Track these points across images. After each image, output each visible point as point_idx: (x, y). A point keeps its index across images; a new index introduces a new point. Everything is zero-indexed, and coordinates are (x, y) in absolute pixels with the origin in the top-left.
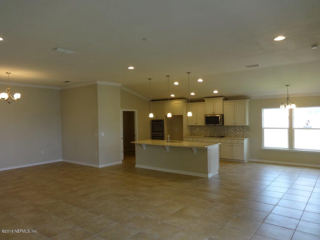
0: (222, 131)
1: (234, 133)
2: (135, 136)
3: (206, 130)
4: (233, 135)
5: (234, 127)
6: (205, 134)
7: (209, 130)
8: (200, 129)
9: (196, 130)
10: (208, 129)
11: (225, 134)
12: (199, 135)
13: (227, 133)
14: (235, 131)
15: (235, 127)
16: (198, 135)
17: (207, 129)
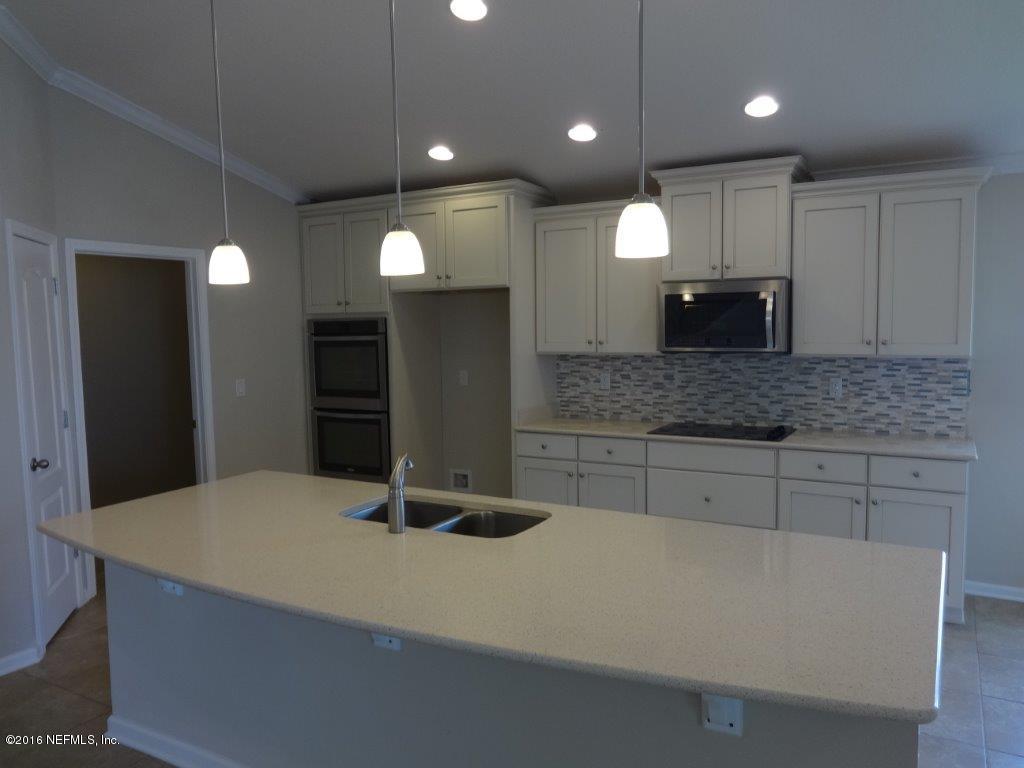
0: (765, 388)
1: (855, 403)
2: (193, 424)
3: (658, 386)
4: (841, 417)
5: (856, 369)
6: (647, 411)
7: (677, 382)
8: (618, 377)
9: (585, 379)
10: (670, 378)
11: (787, 413)
12: (607, 415)
13: (801, 401)
14: (859, 395)
15: (860, 366)
16: (600, 418)
17: (661, 380)
